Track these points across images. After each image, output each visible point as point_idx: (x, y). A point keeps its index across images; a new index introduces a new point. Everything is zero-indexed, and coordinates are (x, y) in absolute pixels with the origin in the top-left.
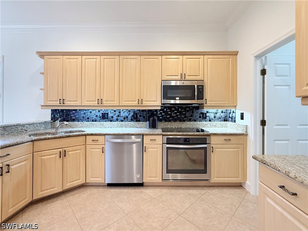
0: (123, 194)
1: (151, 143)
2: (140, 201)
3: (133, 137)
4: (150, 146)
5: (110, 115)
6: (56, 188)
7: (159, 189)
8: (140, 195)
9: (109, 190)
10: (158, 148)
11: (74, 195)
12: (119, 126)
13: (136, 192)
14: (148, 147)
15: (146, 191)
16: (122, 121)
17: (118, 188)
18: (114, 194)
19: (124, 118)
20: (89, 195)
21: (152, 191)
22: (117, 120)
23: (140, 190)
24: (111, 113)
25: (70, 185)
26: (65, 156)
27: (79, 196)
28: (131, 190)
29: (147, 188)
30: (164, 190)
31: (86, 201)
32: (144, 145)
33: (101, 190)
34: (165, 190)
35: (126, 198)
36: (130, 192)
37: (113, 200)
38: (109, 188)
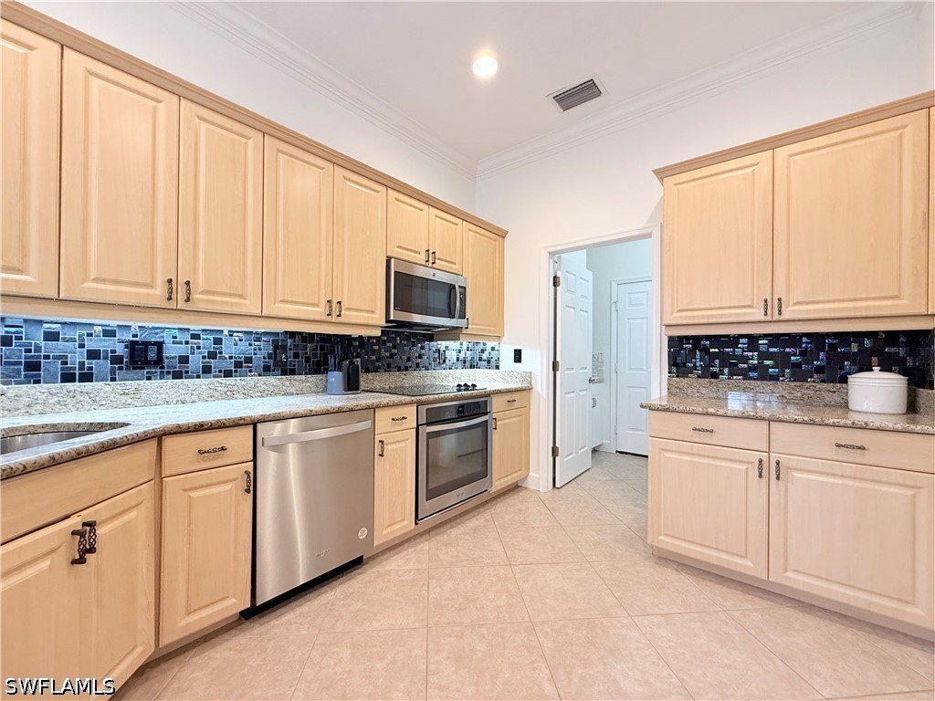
1: (393, 429)
4: (391, 437)
5: (171, 351)
7: (410, 550)
10: (407, 439)
12: (216, 394)
16: (228, 374)
19: (238, 365)
21: (401, 561)
22: (207, 370)
23: (369, 573)
24: (174, 343)
29: (376, 561)
32: (376, 437)
36: (351, 590)
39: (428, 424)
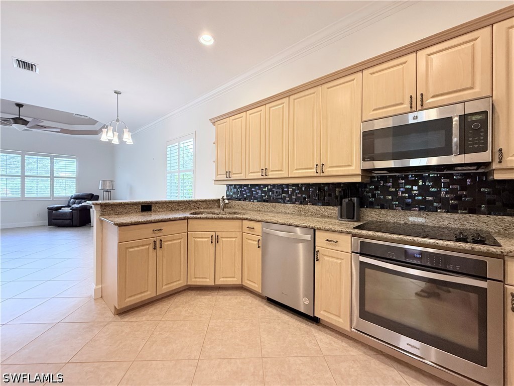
0: (280, 321)
1: (328, 247)
2: (296, 347)
3: (298, 230)
4: (327, 251)
6: (208, 280)
7: (344, 344)
8: (302, 337)
9: (266, 307)
10: (343, 259)
11: (227, 295)
12: (295, 211)
13: (300, 329)
14: (323, 253)
15: (316, 335)
17: (279, 309)
18: (268, 316)
19: (305, 199)
20: (239, 303)
21: (328, 341)
23: (309, 327)
25: (224, 281)
26: (218, 242)
27: (230, 300)
28: (294, 320)
29: (323, 329)
30: (355, 350)
31: (231, 309)
32: (316, 247)
33: (256, 302)
34: (355, 352)
35: (278, 331)
36: (290, 323)
37: (261, 324)
38: (267, 304)
39: (361, 254)
